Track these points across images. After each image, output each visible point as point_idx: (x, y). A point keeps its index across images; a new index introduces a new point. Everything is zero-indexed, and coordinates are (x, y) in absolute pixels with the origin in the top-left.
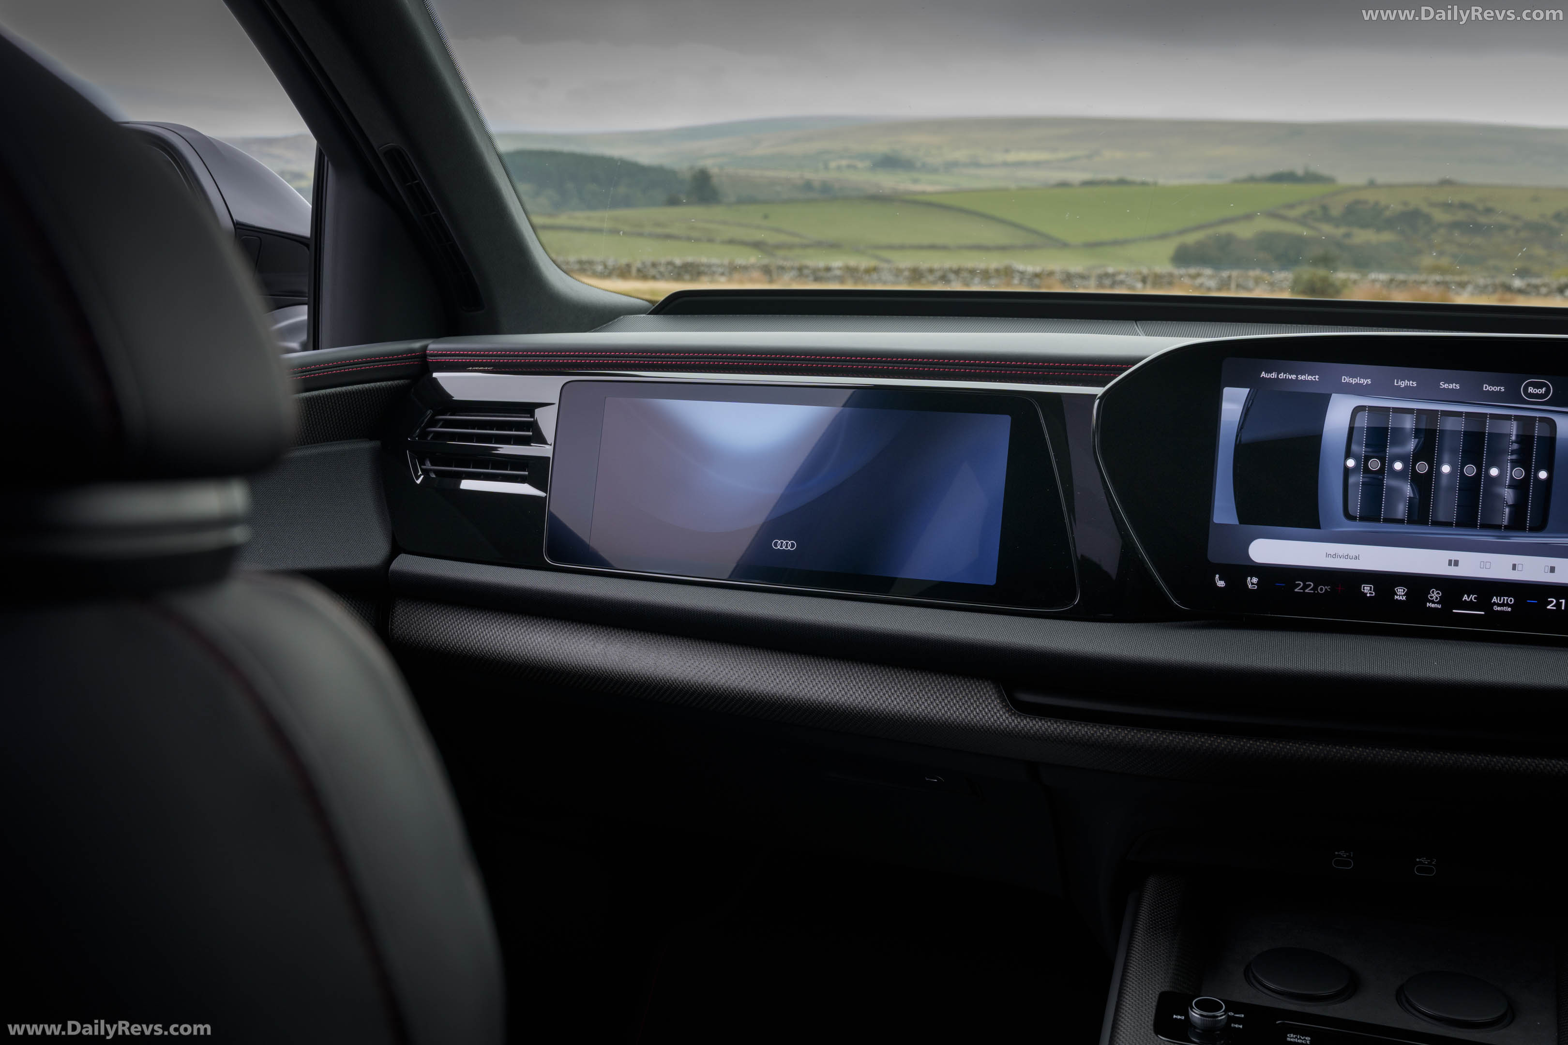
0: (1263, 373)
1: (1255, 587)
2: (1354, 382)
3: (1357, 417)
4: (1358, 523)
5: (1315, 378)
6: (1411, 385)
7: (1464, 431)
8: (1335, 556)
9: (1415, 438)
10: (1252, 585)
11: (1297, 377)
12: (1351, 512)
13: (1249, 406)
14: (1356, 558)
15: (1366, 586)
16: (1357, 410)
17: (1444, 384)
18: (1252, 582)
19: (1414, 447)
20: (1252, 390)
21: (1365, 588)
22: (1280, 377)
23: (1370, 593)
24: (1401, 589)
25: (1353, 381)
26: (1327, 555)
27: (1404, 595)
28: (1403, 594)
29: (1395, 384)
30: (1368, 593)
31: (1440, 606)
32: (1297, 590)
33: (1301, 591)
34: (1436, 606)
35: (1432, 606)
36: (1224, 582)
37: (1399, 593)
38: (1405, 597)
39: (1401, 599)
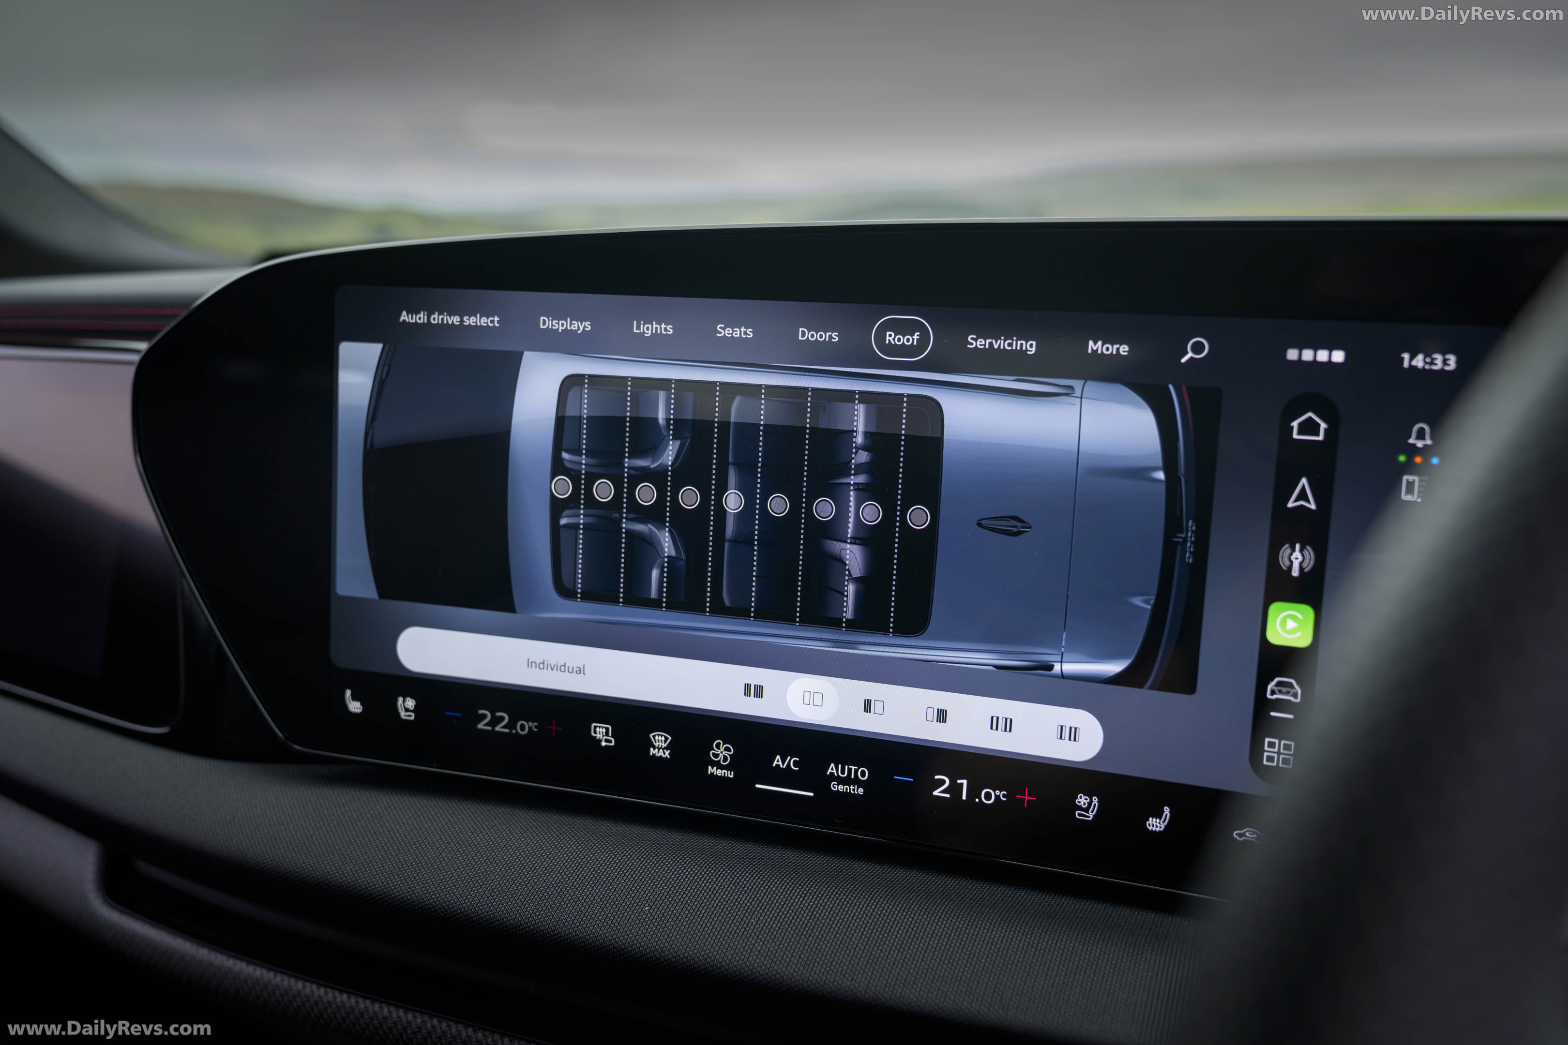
0: (404, 313)
1: (410, 716)
2: (561, 328)
3: (569, 397)
4: (579, 604)
5: (492, 322)
6: (664, 332)
7: (764, 425)
8: (542, 665)
9: (674, 439)
10: (405, 712)
11: (462, 321)
12: (566, 581)
13: (384, 376)
14: (580, 671)
15: (599, 727)
16: (571, 383)
17: (724, 329)
18: (406, 706)
19: (674, 457)
20: (387, 347)
21: (598, 729)
22: (432, 322)
23: (606, 741)
24: (662, 735)
25: (560, 326)
26: (530, 664)
27: (666, 748)
28: (664, 745)
29: (635, 331)
30: (603, 740)
31: (731, 775)
32: (480, 726)
33: (489, 728)
34: (725, 773)
35: (718, 772)
36: (359, 703)
37: (657, 744)
38: (669, 751)
39: (662, 754)
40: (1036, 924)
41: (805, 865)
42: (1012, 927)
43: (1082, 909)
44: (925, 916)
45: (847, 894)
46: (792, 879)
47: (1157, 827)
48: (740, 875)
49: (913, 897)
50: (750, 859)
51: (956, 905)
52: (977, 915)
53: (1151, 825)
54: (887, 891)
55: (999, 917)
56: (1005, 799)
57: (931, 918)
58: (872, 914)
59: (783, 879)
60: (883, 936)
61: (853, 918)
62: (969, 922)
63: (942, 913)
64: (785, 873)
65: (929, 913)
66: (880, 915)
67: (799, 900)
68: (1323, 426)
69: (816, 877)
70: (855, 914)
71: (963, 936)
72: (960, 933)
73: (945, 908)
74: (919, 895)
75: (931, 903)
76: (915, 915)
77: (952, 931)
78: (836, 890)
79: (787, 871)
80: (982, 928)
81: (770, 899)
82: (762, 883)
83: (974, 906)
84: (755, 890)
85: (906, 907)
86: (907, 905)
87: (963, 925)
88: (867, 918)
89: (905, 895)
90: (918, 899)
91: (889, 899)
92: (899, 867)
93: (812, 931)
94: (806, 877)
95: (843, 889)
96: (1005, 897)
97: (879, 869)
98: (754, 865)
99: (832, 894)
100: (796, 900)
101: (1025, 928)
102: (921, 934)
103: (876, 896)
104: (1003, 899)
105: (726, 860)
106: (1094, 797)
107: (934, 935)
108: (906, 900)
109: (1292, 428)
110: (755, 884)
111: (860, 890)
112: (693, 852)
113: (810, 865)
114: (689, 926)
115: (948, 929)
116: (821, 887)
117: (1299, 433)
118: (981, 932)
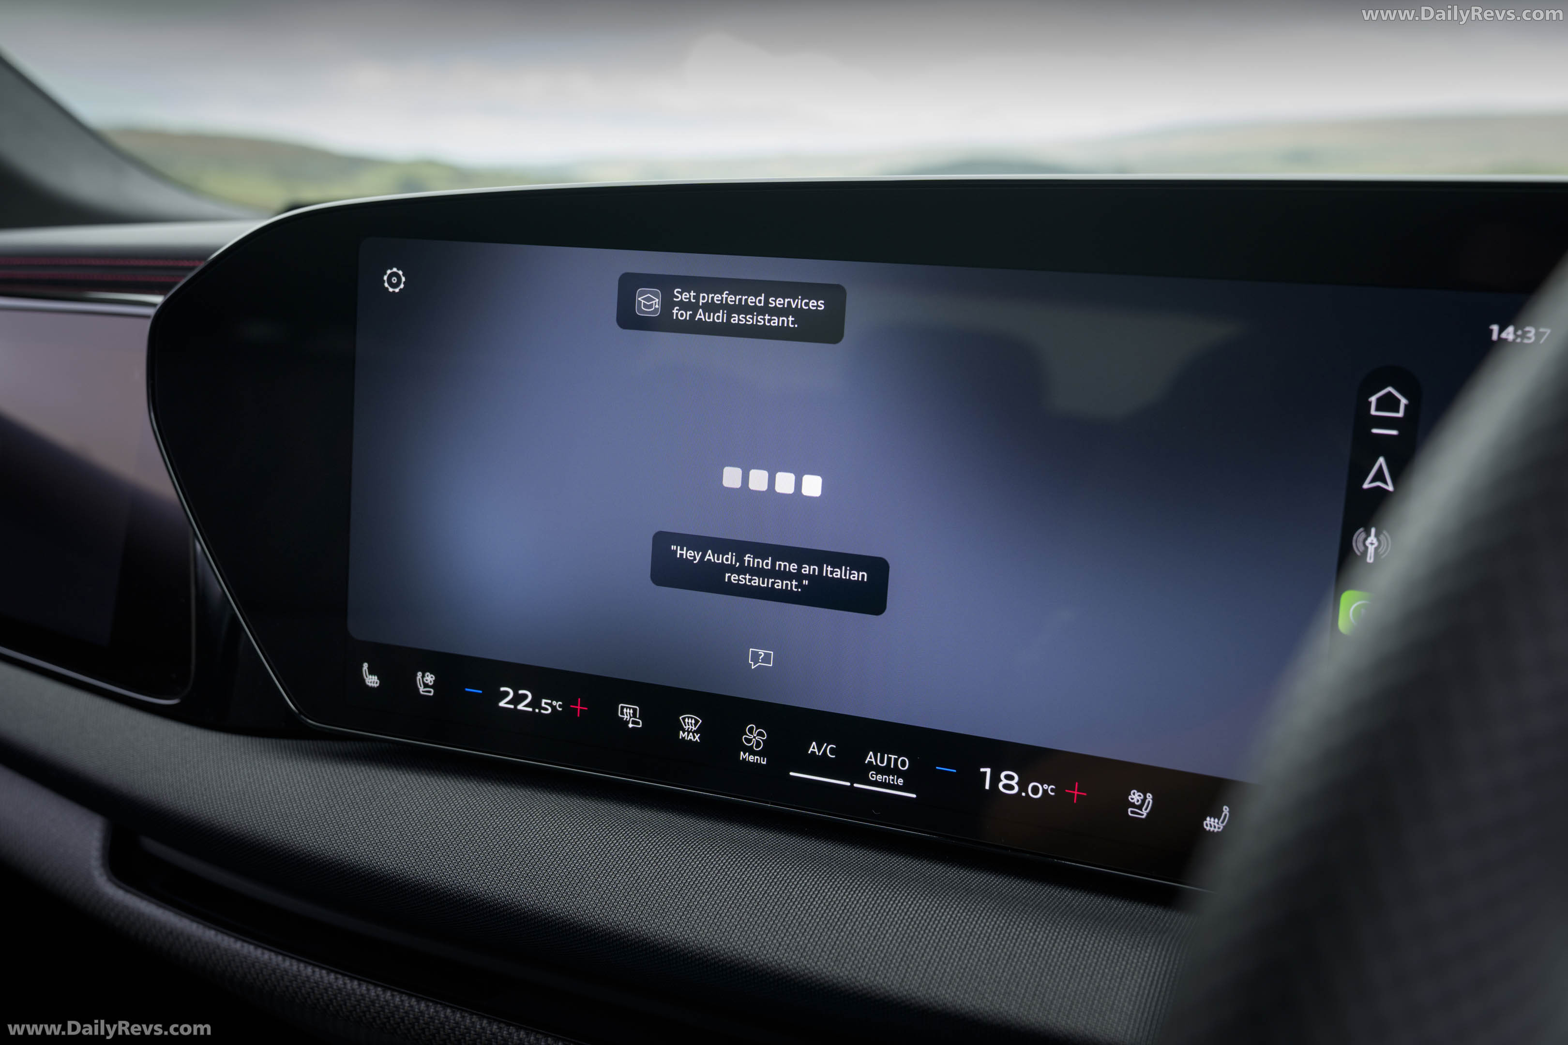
1: (430, 692)
10: (424, 688)
15: (627, 708)
18: (425, 681)
21: (625, 710)
23: (634, 722)
24: (692, 718)
27: (697, 732)
28: (694, 729)
30: (631, 722)
31: (764, 761)
32: (502, 704)
33: (512, 706)
34: (757, 759)
35: (750, 758)
36: (376, 677)
37: (687, 727)
38: (699, 735)
39: (692, 738)
40: (1082, 925)
41: (839, 857)
42: (1056, 927)
43: (1132, 913)
44: (964, 914)
45: (882, 888)
46: (825, 871)
47: (1215, 827)
48: (771, 866)
49: (952, 894)
50: (781, 850)
51: (998, 904)
52: (1020, 914)
53: (1209, 825)
54: (925, 887)
55: (1042, 917)
56: (1053, 794)
57: (970, 916)
58: (908, 910)
59: (815, 872)
60: (919, 933)
61: (887, 914)
62: (1011, 920)
63: (982, 912)
64: (818, 865)
65: (969, 911)
66: (916, 912)
67: (831, 893)
68: (1404, 401)
69: (850, 870)
70: (890, 910)
71: (1004, 936)
72: (1001, 933)
73: (986, 906)
74: (959, 892)
75: (971, 900)
76: (953, 912)
77: (992, 930)
78: (871, 885)
79: (820, 863)
80: (1024, 928)
81: (801, 892)
82: (793, 874)
83: (1017, 905)
84: (786, 881)
85: (944, 904)
86: (946, 901)
87: (1004, 924)
88: (903, 914)
89: (944, 892)
90: (958, 896)
91: (927, 895)
92: (939, 863)
93: (844, 926)
94: (840, 870)
95: (879, 884)
96: (1050, 897)
97: (918, 865)
98: (786, 857)
99: (867, 888)
100: (829, 893)
101: (1070, 929)
102: (960, 932)
103: (913, 891)
104: (1048, 899)
105: (757, 850)
106: (1148, 794)
107: (973, 933)
108: (945, 896)
109: (1370, 403)
110: (785, 875)
111: (897, 885)
112: (722, 842)
113: (844, 858)
114: (715, 917)
115: (988, 927)
116: (856, 881)
117: (1377, 409)
118: (1023, 932)
